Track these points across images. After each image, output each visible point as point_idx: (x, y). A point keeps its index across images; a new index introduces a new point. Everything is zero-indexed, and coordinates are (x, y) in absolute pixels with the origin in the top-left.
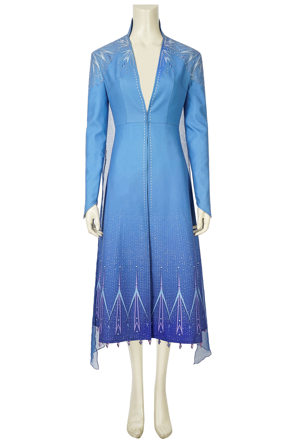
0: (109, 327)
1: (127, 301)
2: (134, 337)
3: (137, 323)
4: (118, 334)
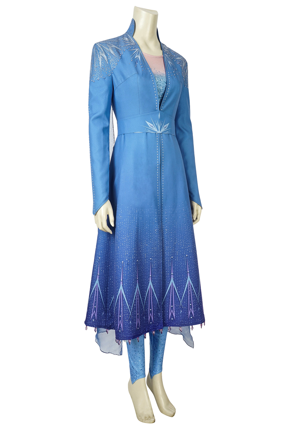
1: (143, 295)
3: (151, 314)
4: (138, 328)
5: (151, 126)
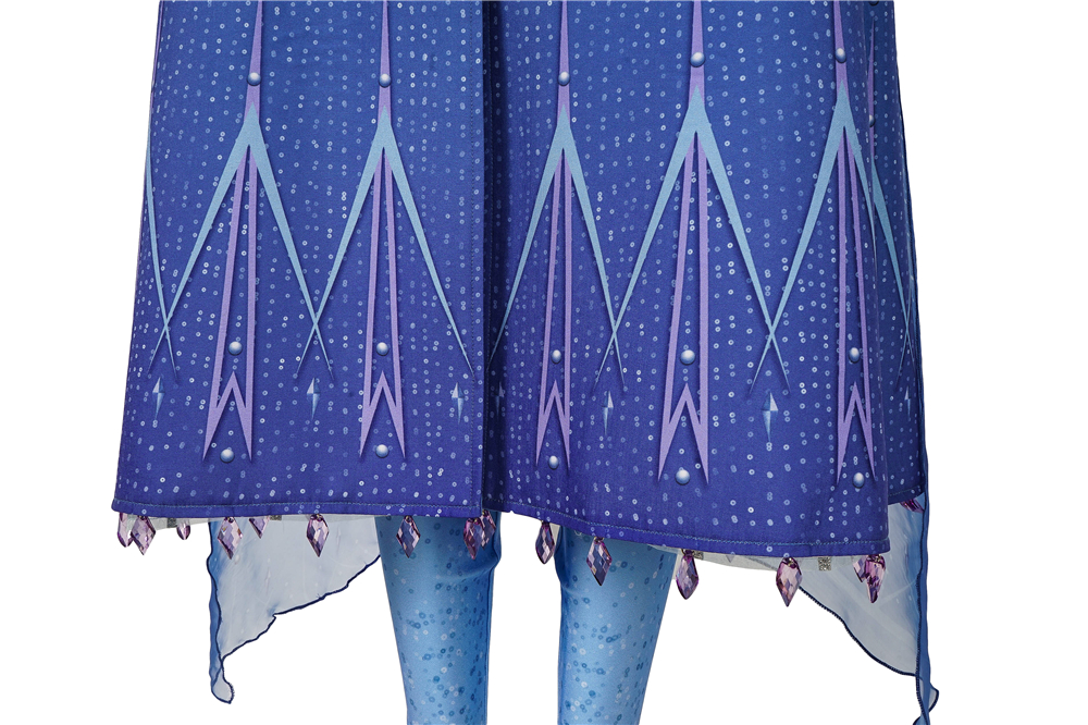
0: (156, 389)
1: (312, 217)
2: (353, 490)
3: (382, 383)
4: (227, 453)
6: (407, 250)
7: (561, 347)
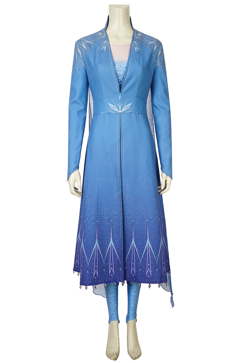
0: (88, 272)
1: (103, 250)
2: (109, 280)
4: (96, 278)
5: (112, 107)
6: (114, 254)
7: (134, 263)
